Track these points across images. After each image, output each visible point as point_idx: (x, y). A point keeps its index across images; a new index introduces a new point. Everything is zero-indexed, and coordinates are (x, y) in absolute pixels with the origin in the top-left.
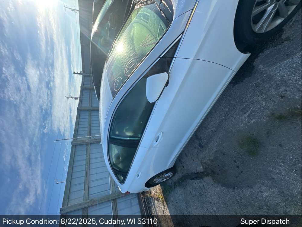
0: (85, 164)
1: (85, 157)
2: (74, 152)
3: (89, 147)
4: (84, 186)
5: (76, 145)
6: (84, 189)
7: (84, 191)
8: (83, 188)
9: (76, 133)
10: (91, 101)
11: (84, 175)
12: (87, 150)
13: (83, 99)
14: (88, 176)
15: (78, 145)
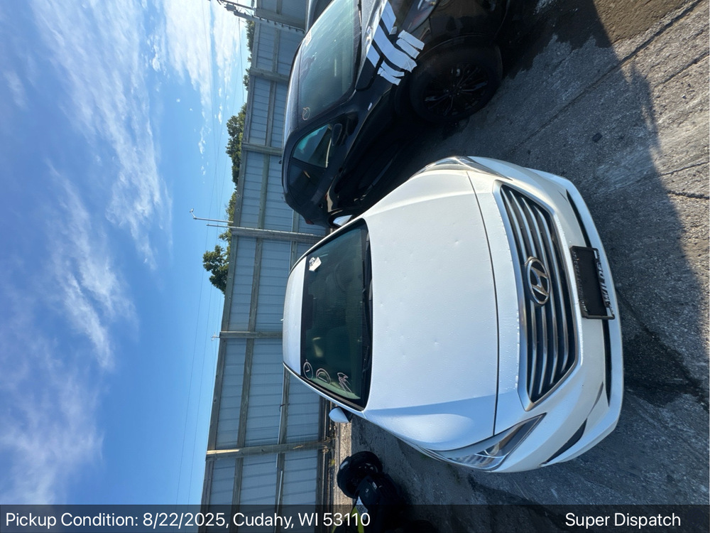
0: (252, 274)
4: (250, 308)
7: (250, 316)
11: (251, 293)
12: (257, 249)
14: (256, 296)
15: (243, 237)
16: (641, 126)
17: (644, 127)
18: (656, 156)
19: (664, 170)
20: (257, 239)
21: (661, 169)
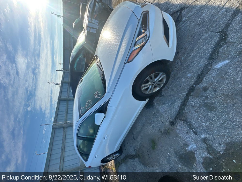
0: (61, 143)
1: (62, 138)
2: (54, 133)
3: (65, 130)
4: (60, 160)
5: (55, 129)
8: (59, 162)
9: (56, 119)
10: (68, 93)
11: (60, 152)
12: (64, 132)
13: (63, 91)
14: (63, 153)
15: (57, 128)
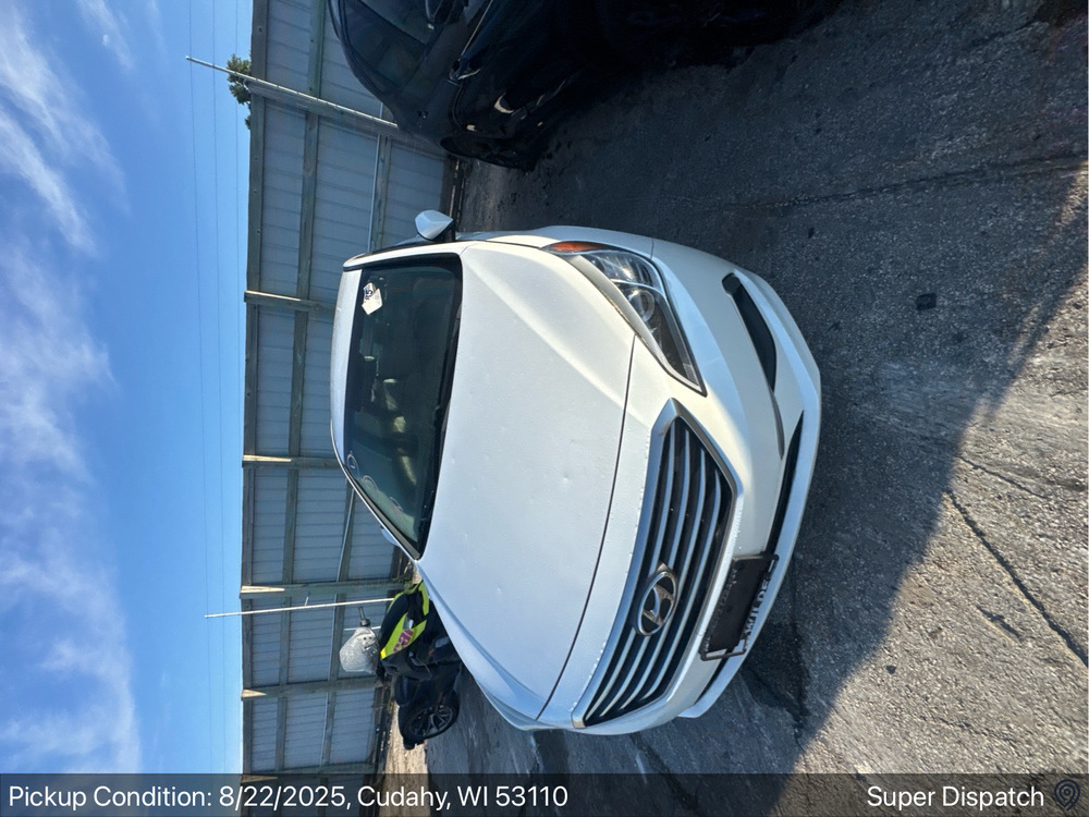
0: (300, 191)
4: (298, 258)
6: (299, 267)
7: (299, 272)
8: (297, 264)
11: (298, 228)
14: (309, 238)
16: (1003, 342)
17: (1006, 349)
18: (979, 418)
19: (970, 453)
20: (308, 115)
21: (969, 446)
